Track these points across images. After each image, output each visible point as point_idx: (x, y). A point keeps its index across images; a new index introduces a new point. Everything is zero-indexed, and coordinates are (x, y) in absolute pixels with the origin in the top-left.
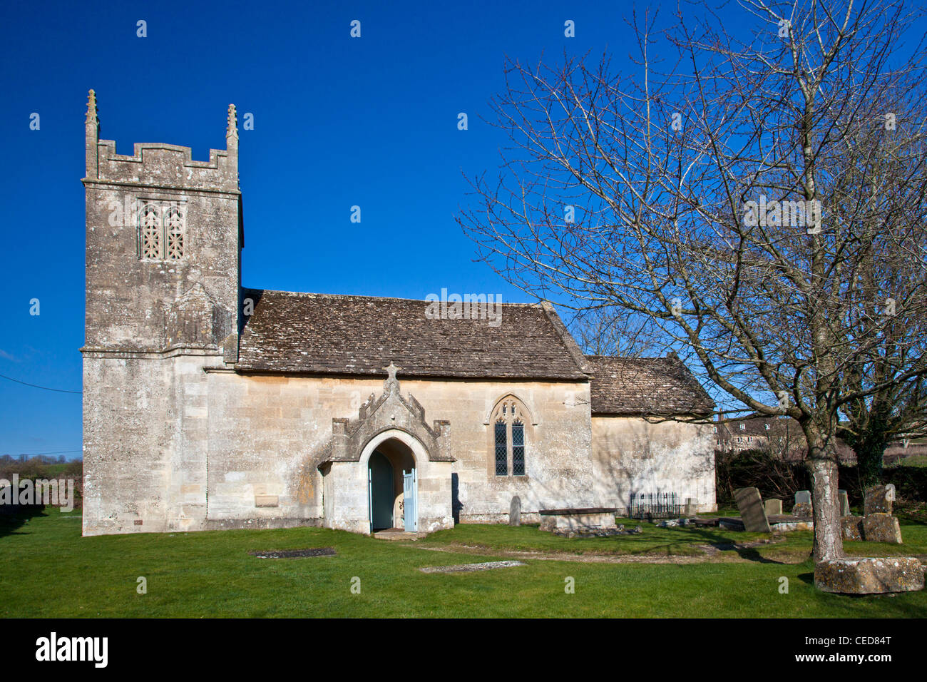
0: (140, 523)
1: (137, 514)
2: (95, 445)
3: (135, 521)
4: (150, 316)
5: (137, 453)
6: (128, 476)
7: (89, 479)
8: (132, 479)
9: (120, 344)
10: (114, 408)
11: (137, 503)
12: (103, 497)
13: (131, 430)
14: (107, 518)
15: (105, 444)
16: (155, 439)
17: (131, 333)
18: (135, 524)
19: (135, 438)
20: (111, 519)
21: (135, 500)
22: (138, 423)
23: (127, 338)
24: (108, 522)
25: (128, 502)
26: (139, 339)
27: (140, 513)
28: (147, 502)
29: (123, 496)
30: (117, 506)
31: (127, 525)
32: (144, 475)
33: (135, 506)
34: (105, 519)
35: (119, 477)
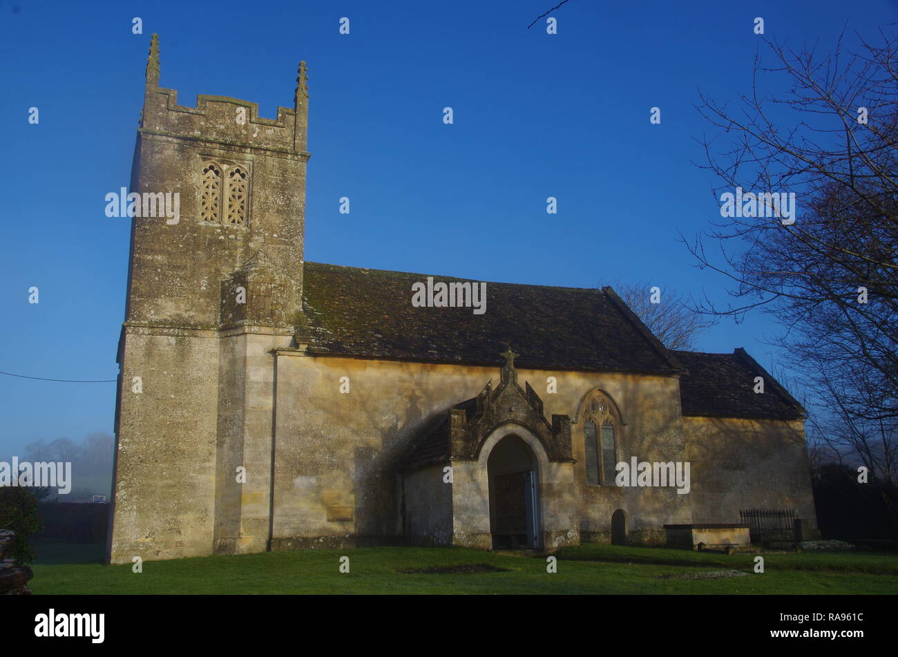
0: (182, 544)
1: (180, 532)
2: (134, 442)
3: (177, 542)
4: (206, 287)
5: (183, 452)
6: (170, 482)
7: (123, 488)
8: (175, 486)
9: (169, 318)
10: (159, 396)
11: (180, 517)
12: (140, 511)
13: (179, 423)
14: (142, 539)
15: (145, 441)
16: (205, 434)
17: (182, 306)
18: (176, 546)
19: (181, 433)
20: (148, 540)
21: (177, 512)
22: (186, 415)
23: (178, 312)
24: (143, 543)
25: (169, 517)
26: (192, 313)
27: (182, 532)
28: (192, 517)
29: (164, 509)
30: (156, 522)
31: (166, 547)
32: (190, 481)
33: (177, 522)
34: (140, 540)
35: (160, 483)
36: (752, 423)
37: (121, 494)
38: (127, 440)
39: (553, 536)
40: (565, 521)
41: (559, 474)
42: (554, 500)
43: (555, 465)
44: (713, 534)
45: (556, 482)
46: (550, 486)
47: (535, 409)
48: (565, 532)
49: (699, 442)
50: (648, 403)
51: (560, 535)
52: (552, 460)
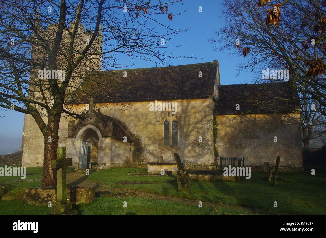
0: (38, 163)
2: (28, 134)
3: (37, 163)
6: (36, 145)
7: (25, 147)
8: (37, 146)
11: (38, 156)
12: (28, 154)
14: (29, 162)
15: (30, 134)
18: (37, 164)
21: (37, 154)
23: (40, 95)
24: (29, 163)
25: (35, 155)
27: (38, 160)
28: (41, 156)
29: (34, 153)
30: (32, 157)
31: (34, 164)
32: (41, 145)
33: (37, 157)
34: (28, 162)
35: (33, 146)
36: (264, 116)
37: (24, 149)
38: (26, 134)
39: (100, 165)
40: (106, 160)
41: (105, 142)
42: (103, 152)
43: (104, 139)
44: (159, 167)
45: (103, 145)
46: (101, 147)
47: (98, 119)
48: (105, 164)
49: (231, 126)
50: (193, 111)
51: (103, 165)
52: (103, 137)
